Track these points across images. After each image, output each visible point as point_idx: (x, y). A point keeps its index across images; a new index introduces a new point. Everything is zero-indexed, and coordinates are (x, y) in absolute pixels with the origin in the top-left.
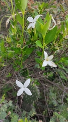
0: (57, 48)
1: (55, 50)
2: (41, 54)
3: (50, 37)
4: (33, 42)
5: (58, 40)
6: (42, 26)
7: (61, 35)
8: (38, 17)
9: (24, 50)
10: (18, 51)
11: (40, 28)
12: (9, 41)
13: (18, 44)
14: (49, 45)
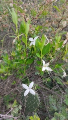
0: (51, 57)
1: (50, 59)
2: (40, 63)
3: (46, 50)
4: (33, 54)
5: (52, 51)
6: (40, 44)
7: (53, 48)
8: (36, 38)
9: (27, 60)
10: (22, 62)
11: (39, 45)
12: (14, 55)
13: (22, 57)
14: (45, 56)
